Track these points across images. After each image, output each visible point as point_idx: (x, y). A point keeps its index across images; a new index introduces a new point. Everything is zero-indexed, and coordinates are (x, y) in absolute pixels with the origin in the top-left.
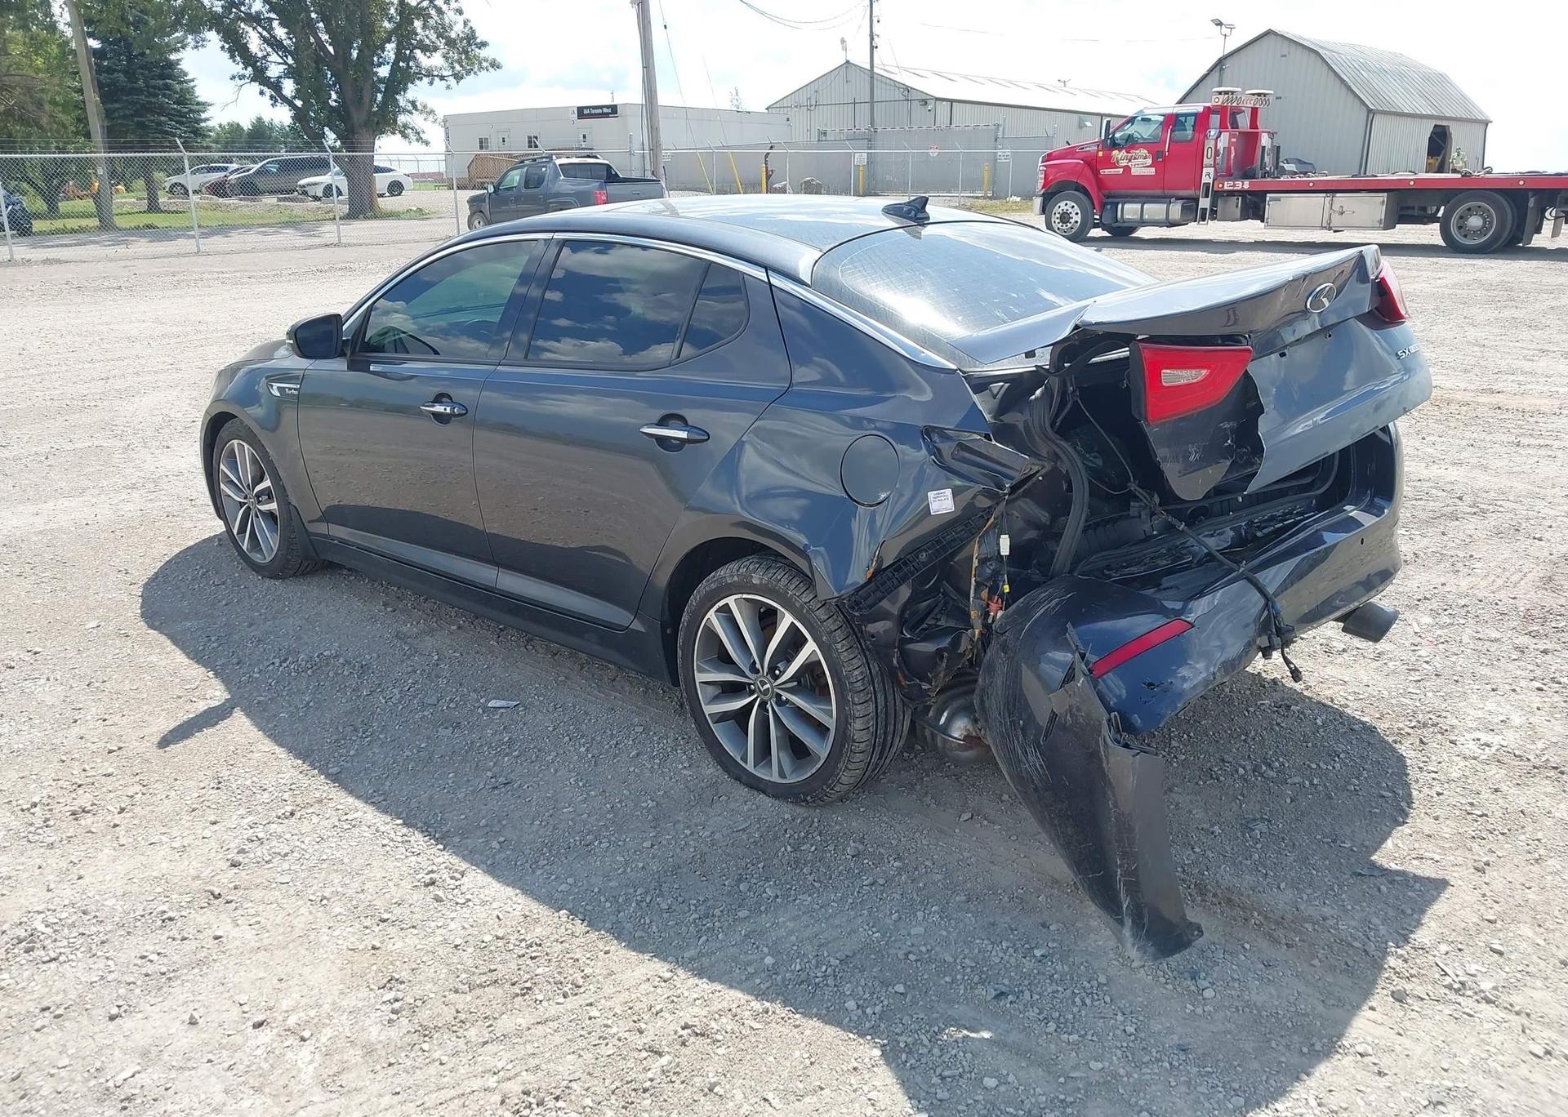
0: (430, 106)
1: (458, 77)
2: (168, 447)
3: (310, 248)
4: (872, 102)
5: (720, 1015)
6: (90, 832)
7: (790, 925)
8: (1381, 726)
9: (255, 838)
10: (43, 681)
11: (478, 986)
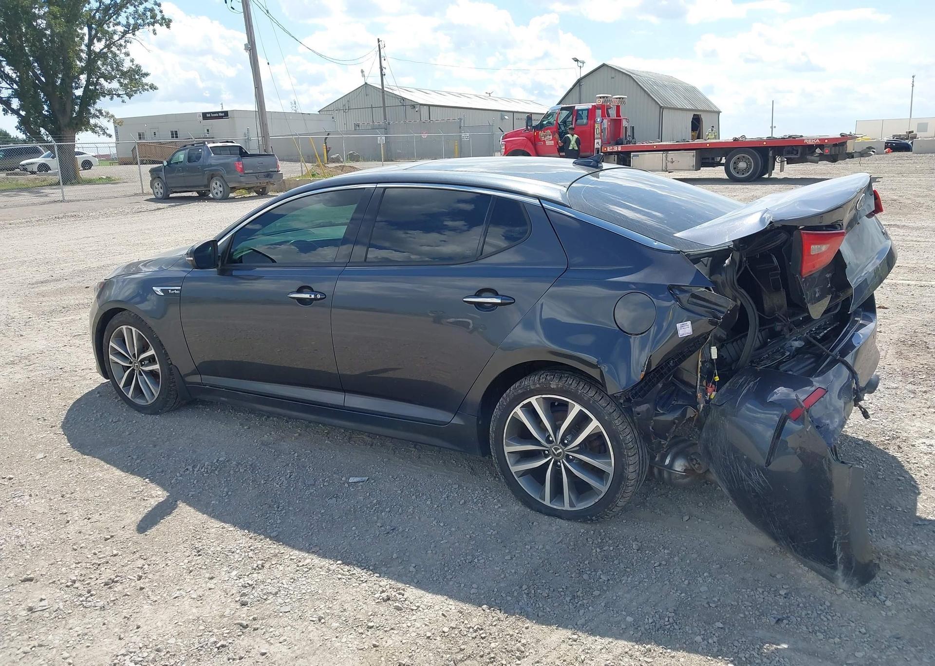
0: (111, 113)
1: (130, 96)
2: (22, 336)
3: (44, 203)
4: (384, 107)
5: (623, 657)
6: (126, 595)
7: (628, 596)
8: (872, 440)
9: (247, 585)
10: (27, 497)
11: (460, 661)
